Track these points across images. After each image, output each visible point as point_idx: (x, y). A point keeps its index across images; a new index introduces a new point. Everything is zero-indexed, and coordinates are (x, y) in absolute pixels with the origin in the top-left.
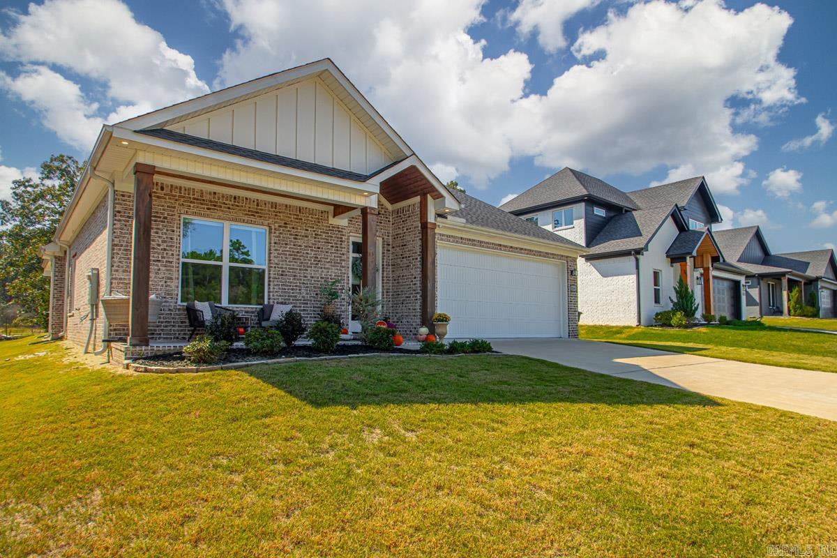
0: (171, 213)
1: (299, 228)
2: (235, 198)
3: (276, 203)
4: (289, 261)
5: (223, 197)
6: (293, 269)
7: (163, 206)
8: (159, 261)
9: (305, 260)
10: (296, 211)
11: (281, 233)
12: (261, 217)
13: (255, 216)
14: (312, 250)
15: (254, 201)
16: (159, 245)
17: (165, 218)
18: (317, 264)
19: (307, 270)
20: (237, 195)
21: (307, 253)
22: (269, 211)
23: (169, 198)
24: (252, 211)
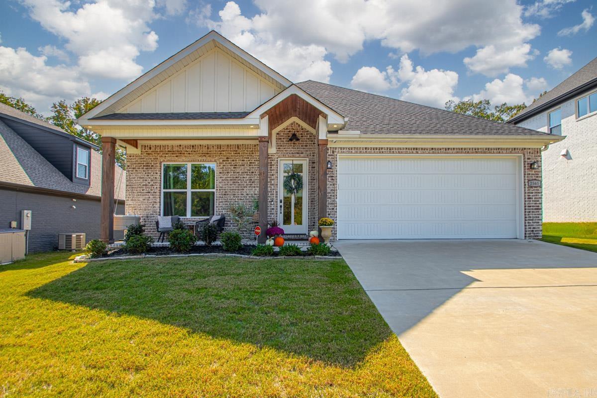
0: (155, 162)
1: (237, 160)
2: (193, 146)
3: (220, 145)
4: (230, 185)
5: (185, 147)
6: (233, 190)
7: (151, 159)
8: (149, 192)
9: (242, 182)
10: (235, 148)
11: (224, 166)
12: (210, 156)
13: (206, 156)
14: (247, 175)
15: (205, 146)
16: (149, 183)
17: (152, 166)
18: (251, 185)
19: (244, 190)
20: (194, 144)
21: (244, 177)
22: (216, 151)
23: (155, 154)
24: (204, 153)
